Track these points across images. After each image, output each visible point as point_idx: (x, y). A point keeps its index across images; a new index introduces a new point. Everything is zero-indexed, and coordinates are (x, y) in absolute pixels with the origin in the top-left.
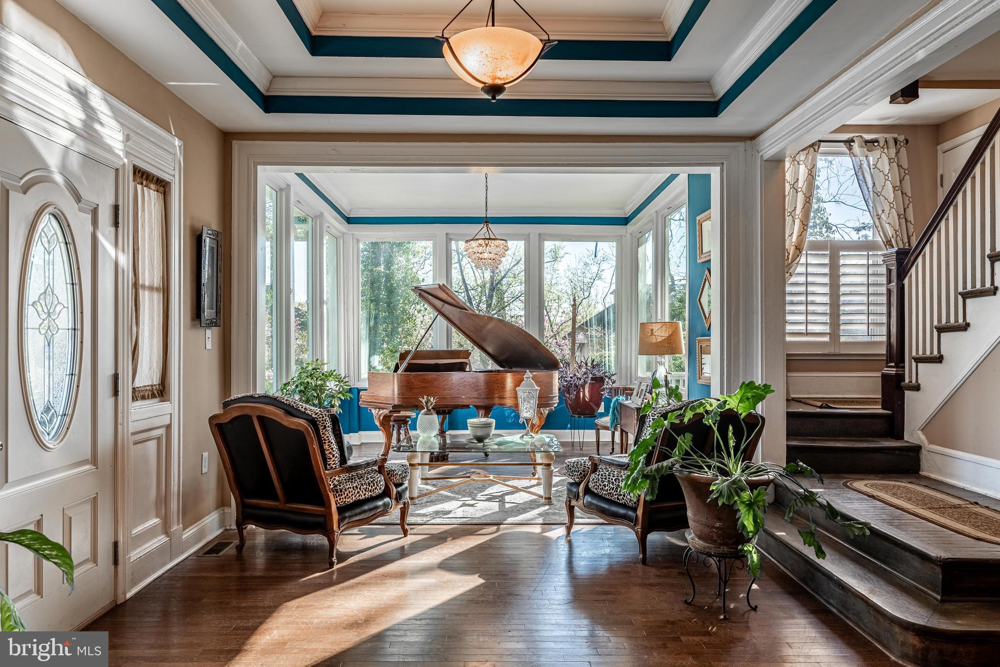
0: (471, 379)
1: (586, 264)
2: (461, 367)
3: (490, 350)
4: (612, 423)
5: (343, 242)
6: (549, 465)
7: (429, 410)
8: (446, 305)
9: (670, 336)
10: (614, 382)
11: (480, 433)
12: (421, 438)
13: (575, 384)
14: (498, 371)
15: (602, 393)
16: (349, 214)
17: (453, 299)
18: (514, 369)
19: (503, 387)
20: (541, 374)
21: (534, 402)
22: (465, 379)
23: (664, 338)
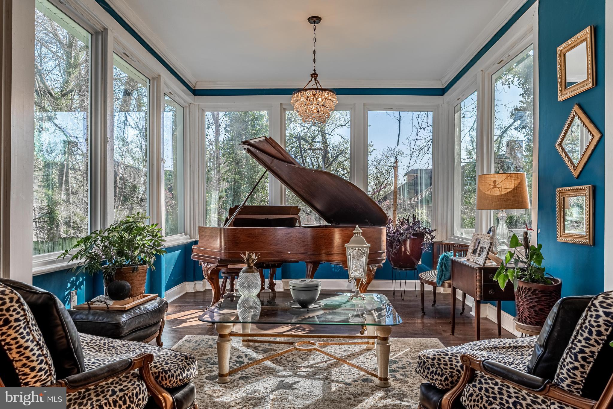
0: (297, 234)
1: (387, 157)
2: (291, 223)
3: (319, 206)
4: (440, 278)
5: (190, 112)
6: (385, 339)
7: (250, 267)
8: (275, 160)
9: (516, 188)
10: (433, 238)
11: (303, 297)
12: (242, 297)
13: (398, 239)
14: (326, 226)
15: (422, 247)
16: (195, 87)
17: (281, 153)
18: (341, 225)
19: (331, 243)
20: (370, 229)
21: (364, 260)
22: (291, 234)
23: (509, 190)
